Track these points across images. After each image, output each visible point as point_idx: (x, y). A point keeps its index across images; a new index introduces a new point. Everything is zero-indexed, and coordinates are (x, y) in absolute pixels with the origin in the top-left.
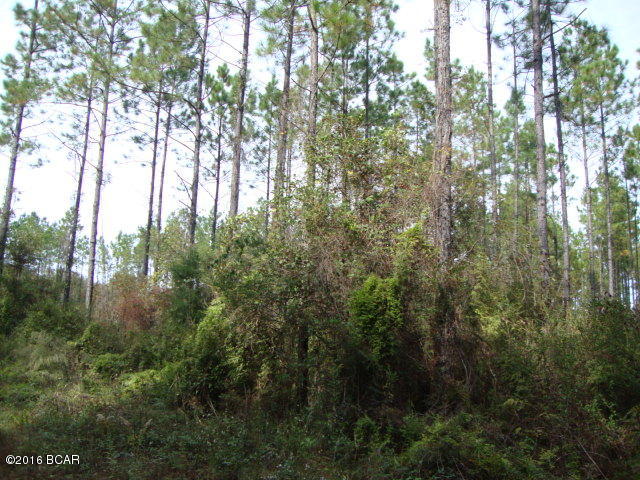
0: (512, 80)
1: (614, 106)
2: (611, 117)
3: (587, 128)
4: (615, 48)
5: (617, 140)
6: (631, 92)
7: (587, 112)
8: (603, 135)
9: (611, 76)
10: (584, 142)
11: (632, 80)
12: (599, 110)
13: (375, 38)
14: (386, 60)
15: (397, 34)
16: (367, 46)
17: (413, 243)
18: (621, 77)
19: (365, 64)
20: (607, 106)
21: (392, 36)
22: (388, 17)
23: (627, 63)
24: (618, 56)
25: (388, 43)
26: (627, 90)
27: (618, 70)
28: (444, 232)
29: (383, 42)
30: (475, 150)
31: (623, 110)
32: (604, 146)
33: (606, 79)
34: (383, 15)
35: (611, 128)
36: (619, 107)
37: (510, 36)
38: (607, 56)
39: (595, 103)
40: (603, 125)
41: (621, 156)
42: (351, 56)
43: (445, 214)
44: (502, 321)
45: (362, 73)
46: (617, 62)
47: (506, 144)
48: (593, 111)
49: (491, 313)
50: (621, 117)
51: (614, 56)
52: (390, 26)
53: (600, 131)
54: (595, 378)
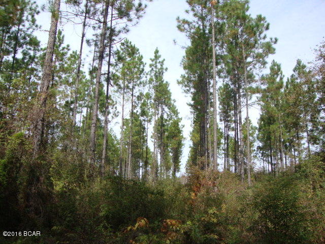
0: (92, 62)
1: (138, 82)
2: (136, 87)
3: (125, 91)
4: (142, 57)
5: (139, 98)
6: (146, 77)
7: (126, 83)
8: (132, 95)
9: (138, 68)
10: (123, 97)
11: (147, 72)
12: (132, 83)
13: (24, 26)
14: (29, 39)
15: (37, 26)
16: (19, 29)
17: (18, 141)
18: (143, 70)
19: (16, 38)
20: (136, 82)
21: (34, 27)
22: (33, 16)
23: (146, 64)
24: (143, 60)
25: (31, 30)
26: (144, 76)
27: (142, 67)
28: (38, 137)
29: (28, 29)
30: (71, 93)
31: (142, 85)
32: (132, 100)
33: (136, 69)
34: (30, 14)
35: (137, 92)
36: (141, 83)
37: (94, 41)
38: (138, 59)
39: (130, 80)
40: (133, 90)
41: (140, 105)
42: (8, 32)
43: (39, 127)
44: (65, 184)
45: (13, 42)
46: (142, 63)
47: (87, 93)
48: (129, 83)
49: (59, 180)
50: (141, 88)
51: (141, 60)
52: (34, 21)
53: (131, 93)
54: (104, 213)
